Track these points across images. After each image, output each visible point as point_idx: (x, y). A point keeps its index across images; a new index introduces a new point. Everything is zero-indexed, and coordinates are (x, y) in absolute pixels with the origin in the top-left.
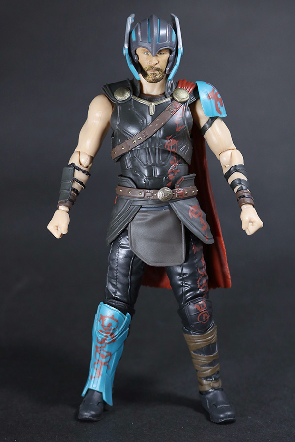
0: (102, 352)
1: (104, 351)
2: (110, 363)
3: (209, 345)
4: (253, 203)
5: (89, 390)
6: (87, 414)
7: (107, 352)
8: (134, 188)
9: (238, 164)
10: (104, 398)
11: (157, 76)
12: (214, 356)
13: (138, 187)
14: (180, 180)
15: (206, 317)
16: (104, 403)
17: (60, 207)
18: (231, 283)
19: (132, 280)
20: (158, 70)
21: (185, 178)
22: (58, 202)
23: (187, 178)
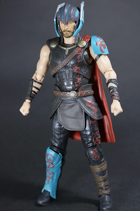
0: (49, 172)
1: (50, 171)
2: (53, 177)
3: (101, 171)
4: (119, 99)
5: (44, 190)
6: (40, 202)
7: (51, 172)
8: (59, 91)
9: (112, 78)
10: (51, 195)
11: (69, 35)
12: (104, 177)
13: (61, 91)
14: (81, 87)
15: (97, 157)
16: (50, 197)
17: (26, 100)
18: (115, 140)
19: (61, 137)
20: (69, 31)
21: (84, 86)
22: (26, 98)
23: (85, 86)
